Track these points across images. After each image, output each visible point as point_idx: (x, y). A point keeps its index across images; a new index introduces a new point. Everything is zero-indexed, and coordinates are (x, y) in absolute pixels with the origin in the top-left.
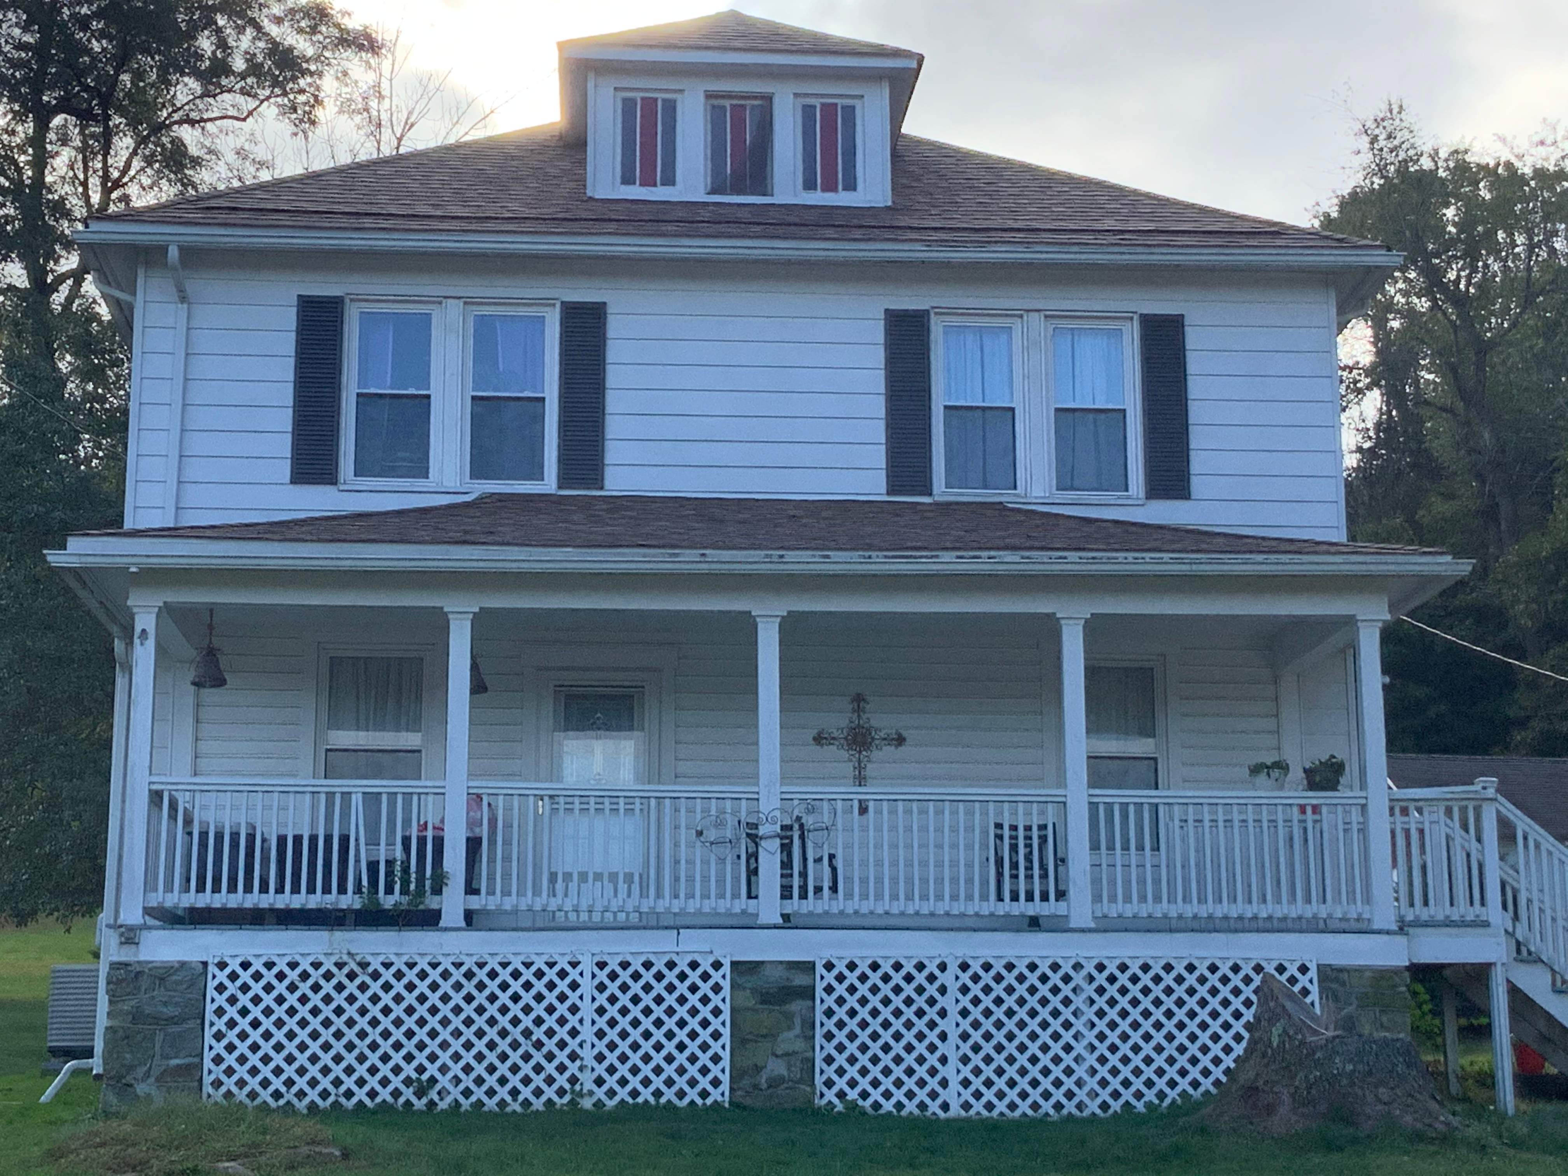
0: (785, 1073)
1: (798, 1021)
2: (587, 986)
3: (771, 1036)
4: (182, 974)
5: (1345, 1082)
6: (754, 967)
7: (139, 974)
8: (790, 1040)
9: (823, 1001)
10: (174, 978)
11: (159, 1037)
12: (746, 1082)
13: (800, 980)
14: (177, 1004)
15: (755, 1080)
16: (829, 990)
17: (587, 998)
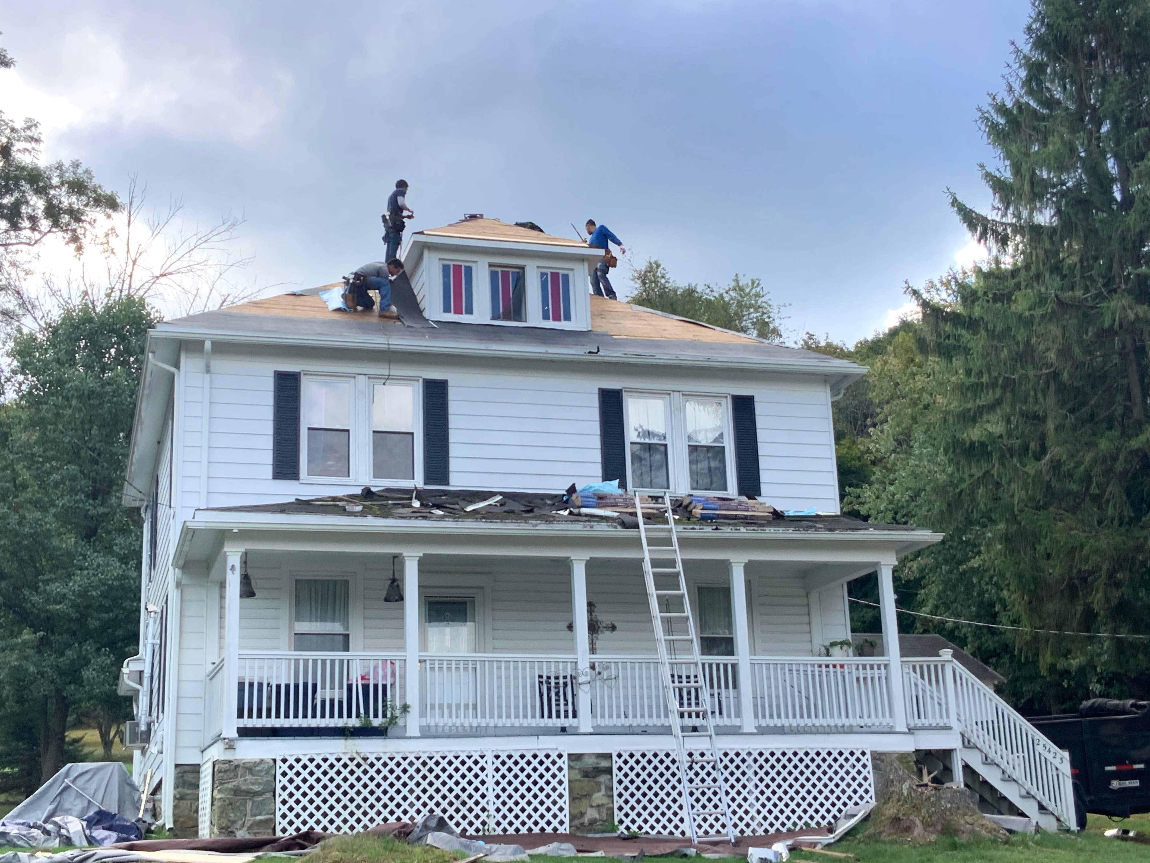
0: (597, 816)
1: (603, 788)
2: (490, 769)
3: (588, 796)
4: (262, 766)
6: (579, 757)
7: (237, 766)
8: (599, 798)
9: (617, 775)
10: (257, 768)
11: (249, 804)
12: (576, 822)
13: (604, 764)
14: (260, 784)
15: (581, 821)
16: (620, 769)
17: (490, 776)
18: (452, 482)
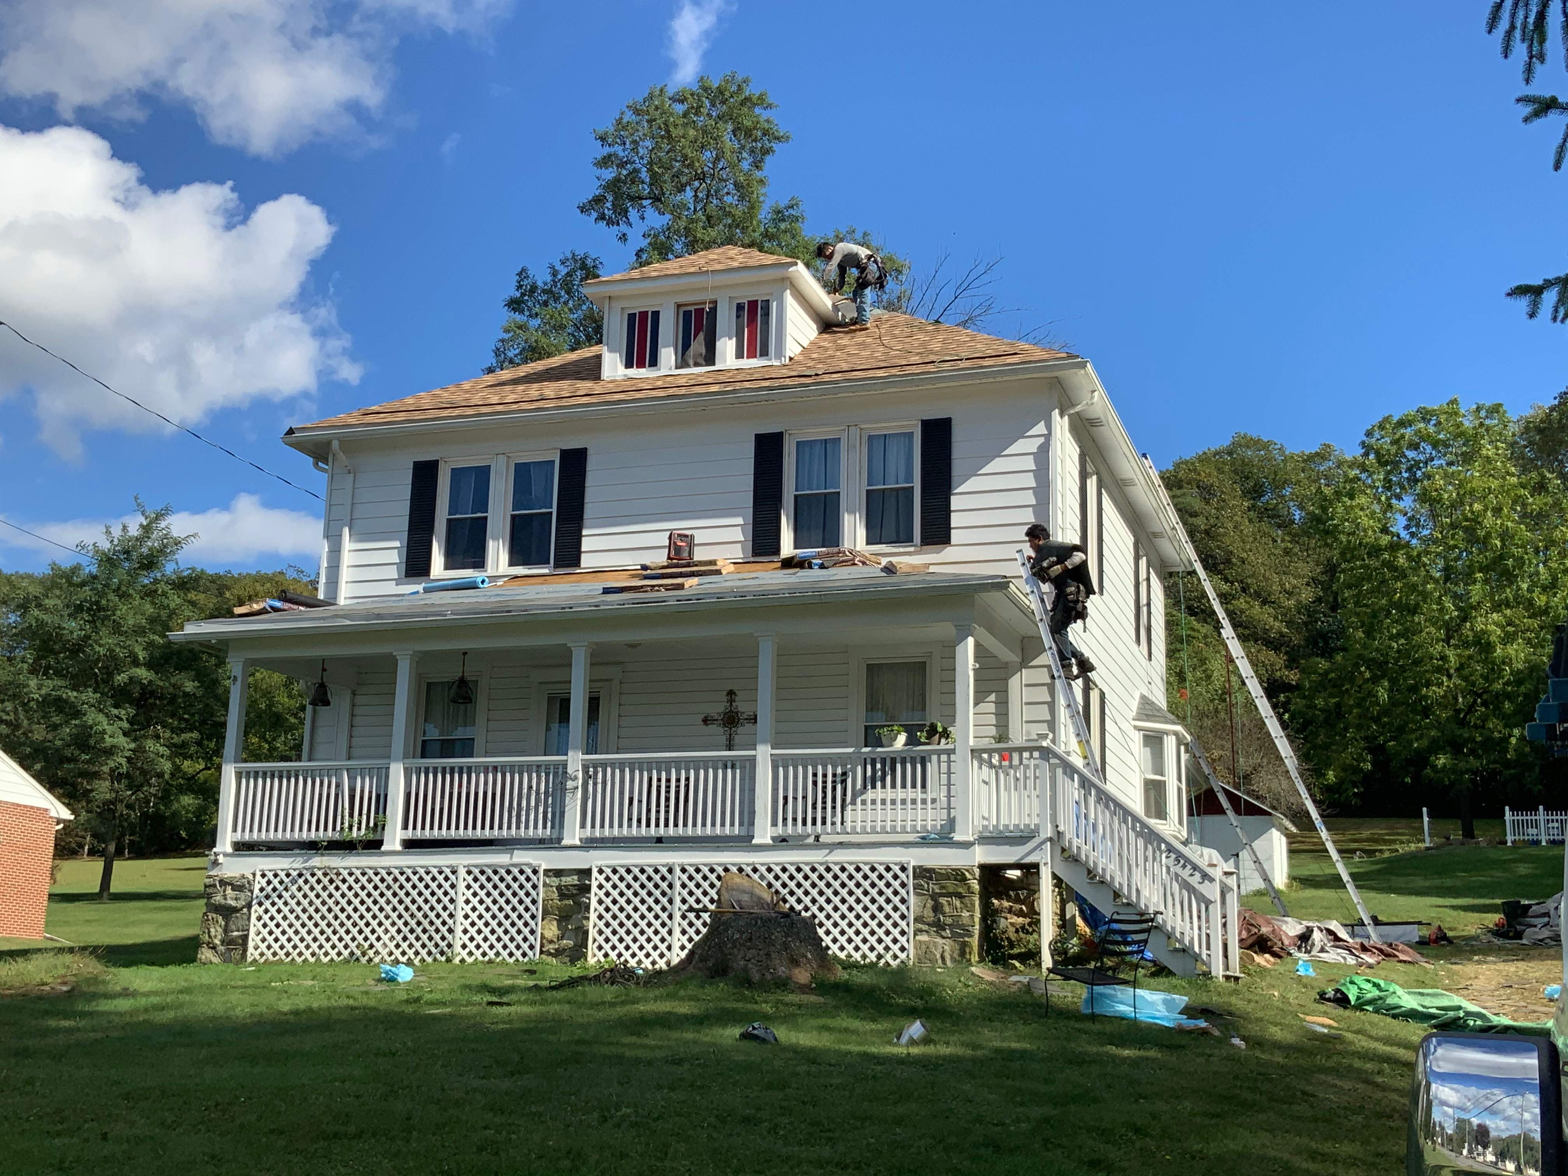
2: (461, 886)
3: (567, 917)
4: (242, 881)
5: (729, 945)
6: (559, 872)
7: (220, 881)
8: (578, 919)
9: (597, 894)
10: (237, 883)
11: (229, 919)
12: (551, 947)
13: (583, 880)
14: (238, 899)
15: (557, 945)
16: (600, 887)
17: (460, 894)
18: (582, 565)
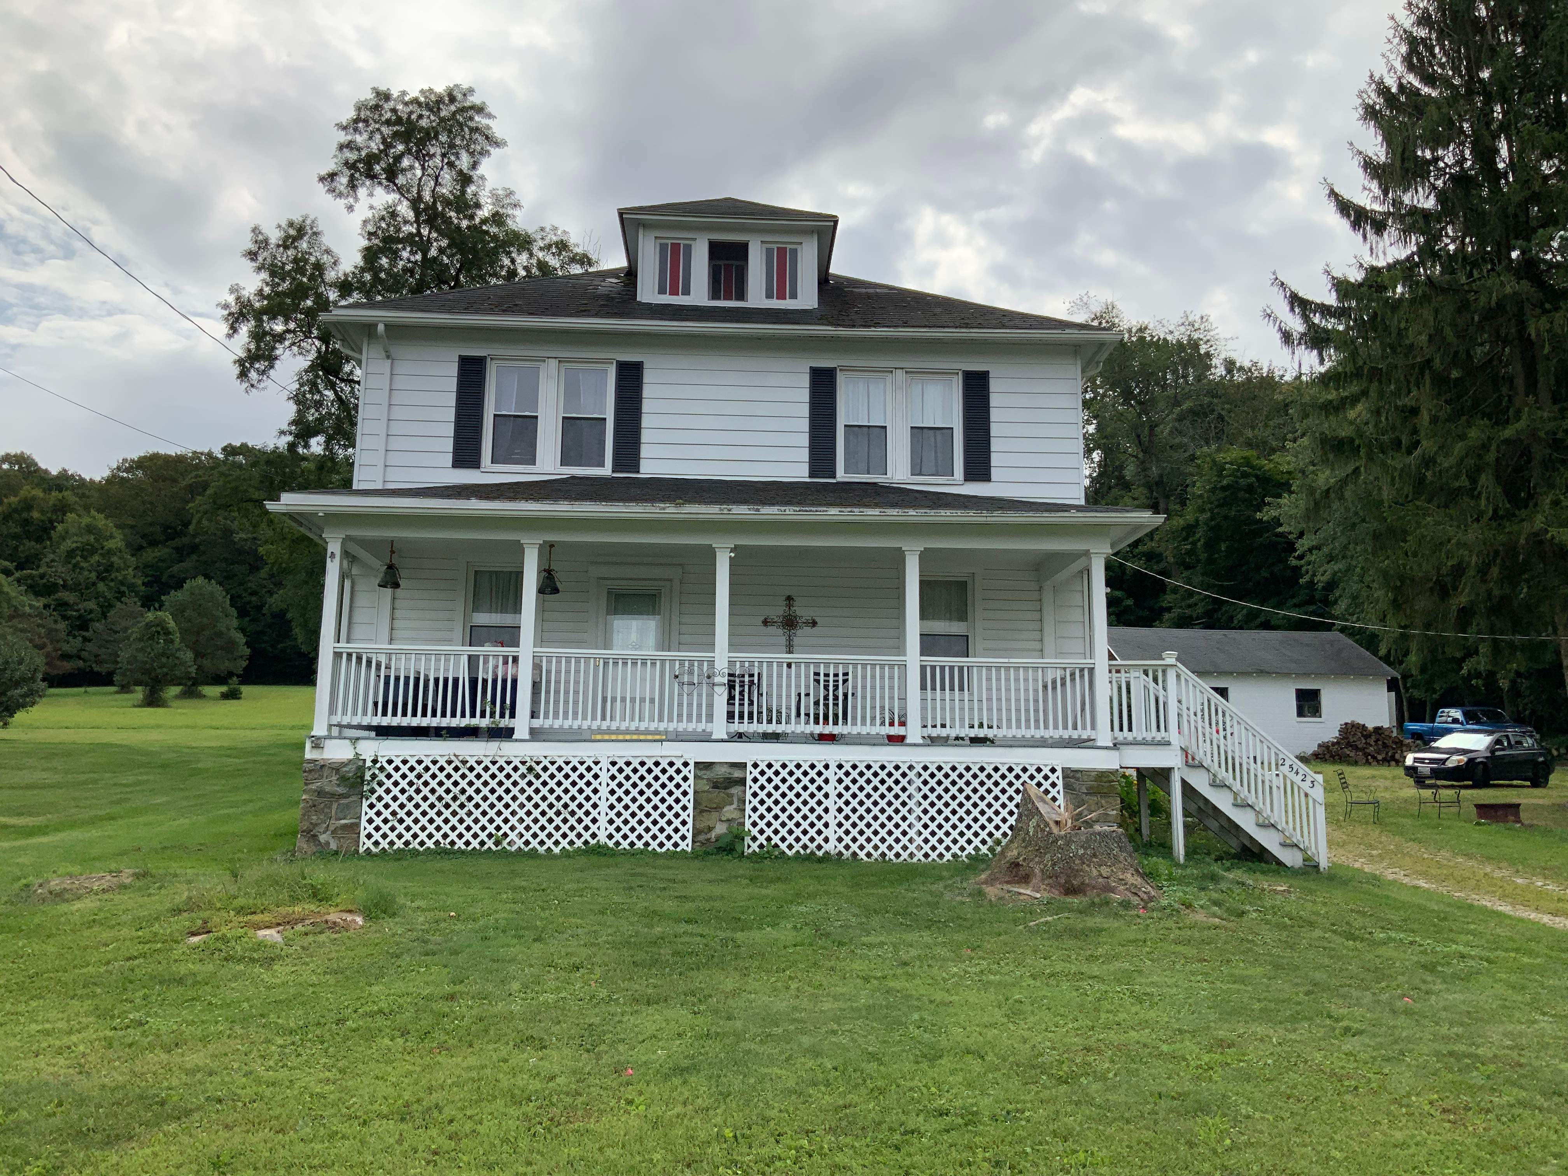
0: (726, 832)
1: (735, 799)
2: (604, 777)
3: (718, 808)
4: (350, 766)
6: (708, 766)
7: (323, 766)
8: (729, 811)
9: (752, 787)
11: (335, 806)
12: (702, 838)
13: (737, 774)
14: (346, 785)
15: (708, 836)
16: (755, 780)
17: (604, 784)
